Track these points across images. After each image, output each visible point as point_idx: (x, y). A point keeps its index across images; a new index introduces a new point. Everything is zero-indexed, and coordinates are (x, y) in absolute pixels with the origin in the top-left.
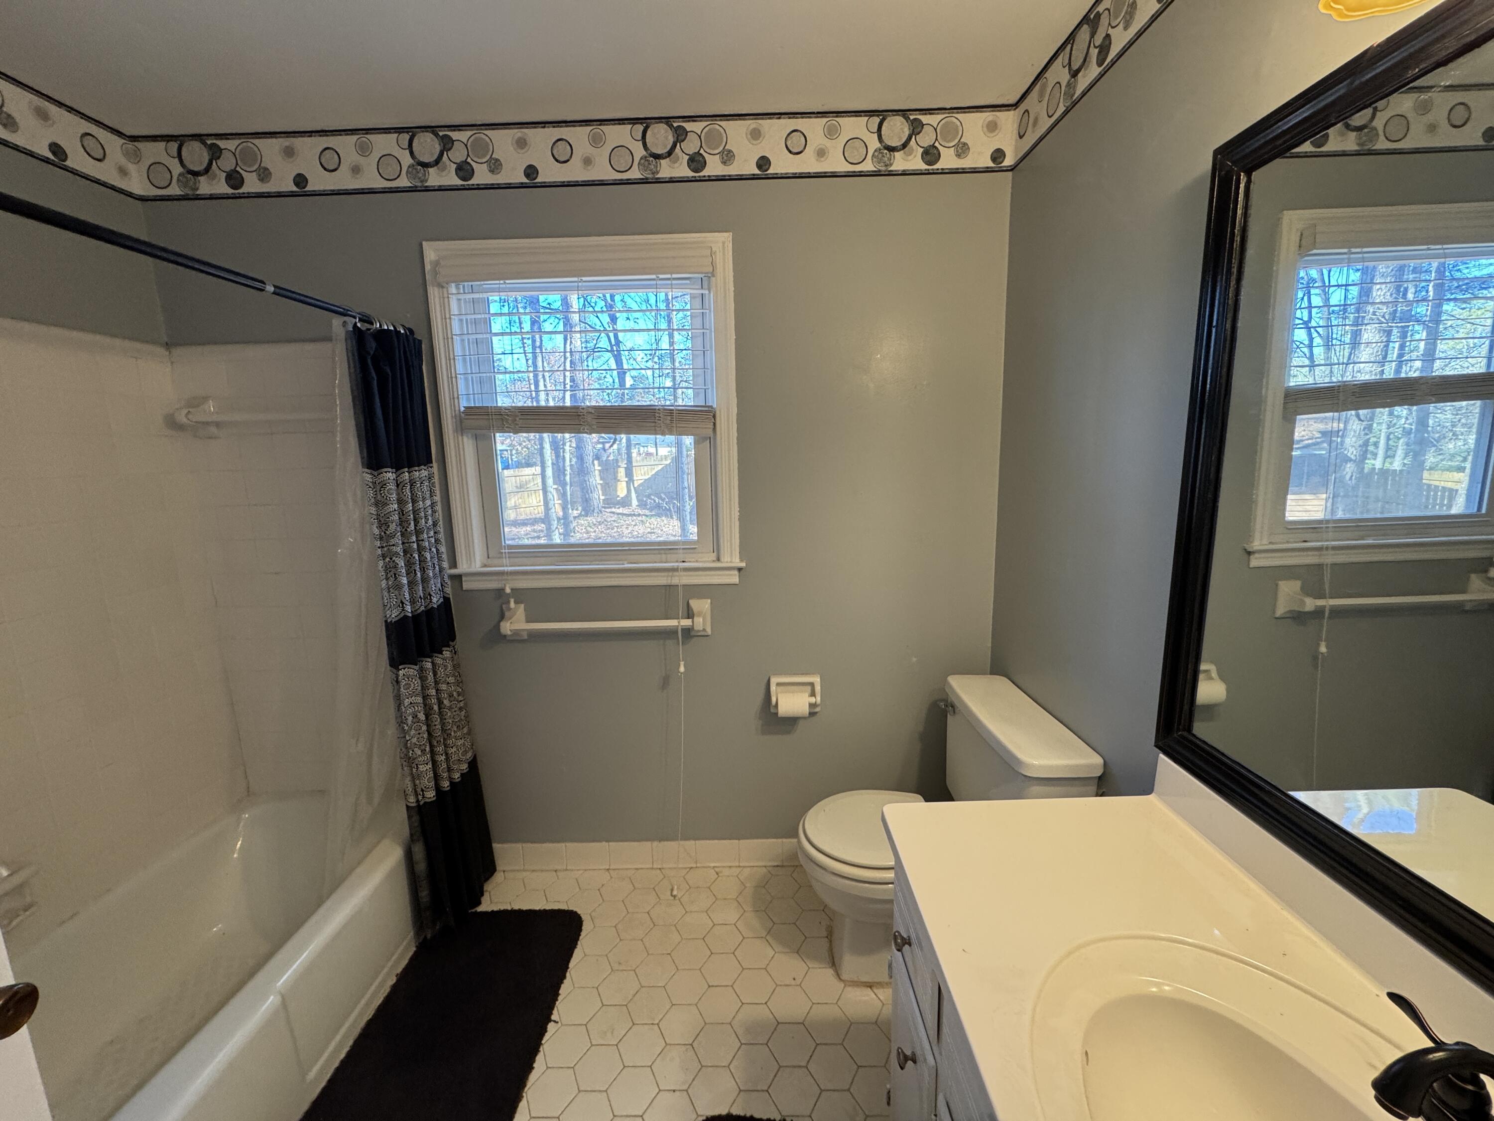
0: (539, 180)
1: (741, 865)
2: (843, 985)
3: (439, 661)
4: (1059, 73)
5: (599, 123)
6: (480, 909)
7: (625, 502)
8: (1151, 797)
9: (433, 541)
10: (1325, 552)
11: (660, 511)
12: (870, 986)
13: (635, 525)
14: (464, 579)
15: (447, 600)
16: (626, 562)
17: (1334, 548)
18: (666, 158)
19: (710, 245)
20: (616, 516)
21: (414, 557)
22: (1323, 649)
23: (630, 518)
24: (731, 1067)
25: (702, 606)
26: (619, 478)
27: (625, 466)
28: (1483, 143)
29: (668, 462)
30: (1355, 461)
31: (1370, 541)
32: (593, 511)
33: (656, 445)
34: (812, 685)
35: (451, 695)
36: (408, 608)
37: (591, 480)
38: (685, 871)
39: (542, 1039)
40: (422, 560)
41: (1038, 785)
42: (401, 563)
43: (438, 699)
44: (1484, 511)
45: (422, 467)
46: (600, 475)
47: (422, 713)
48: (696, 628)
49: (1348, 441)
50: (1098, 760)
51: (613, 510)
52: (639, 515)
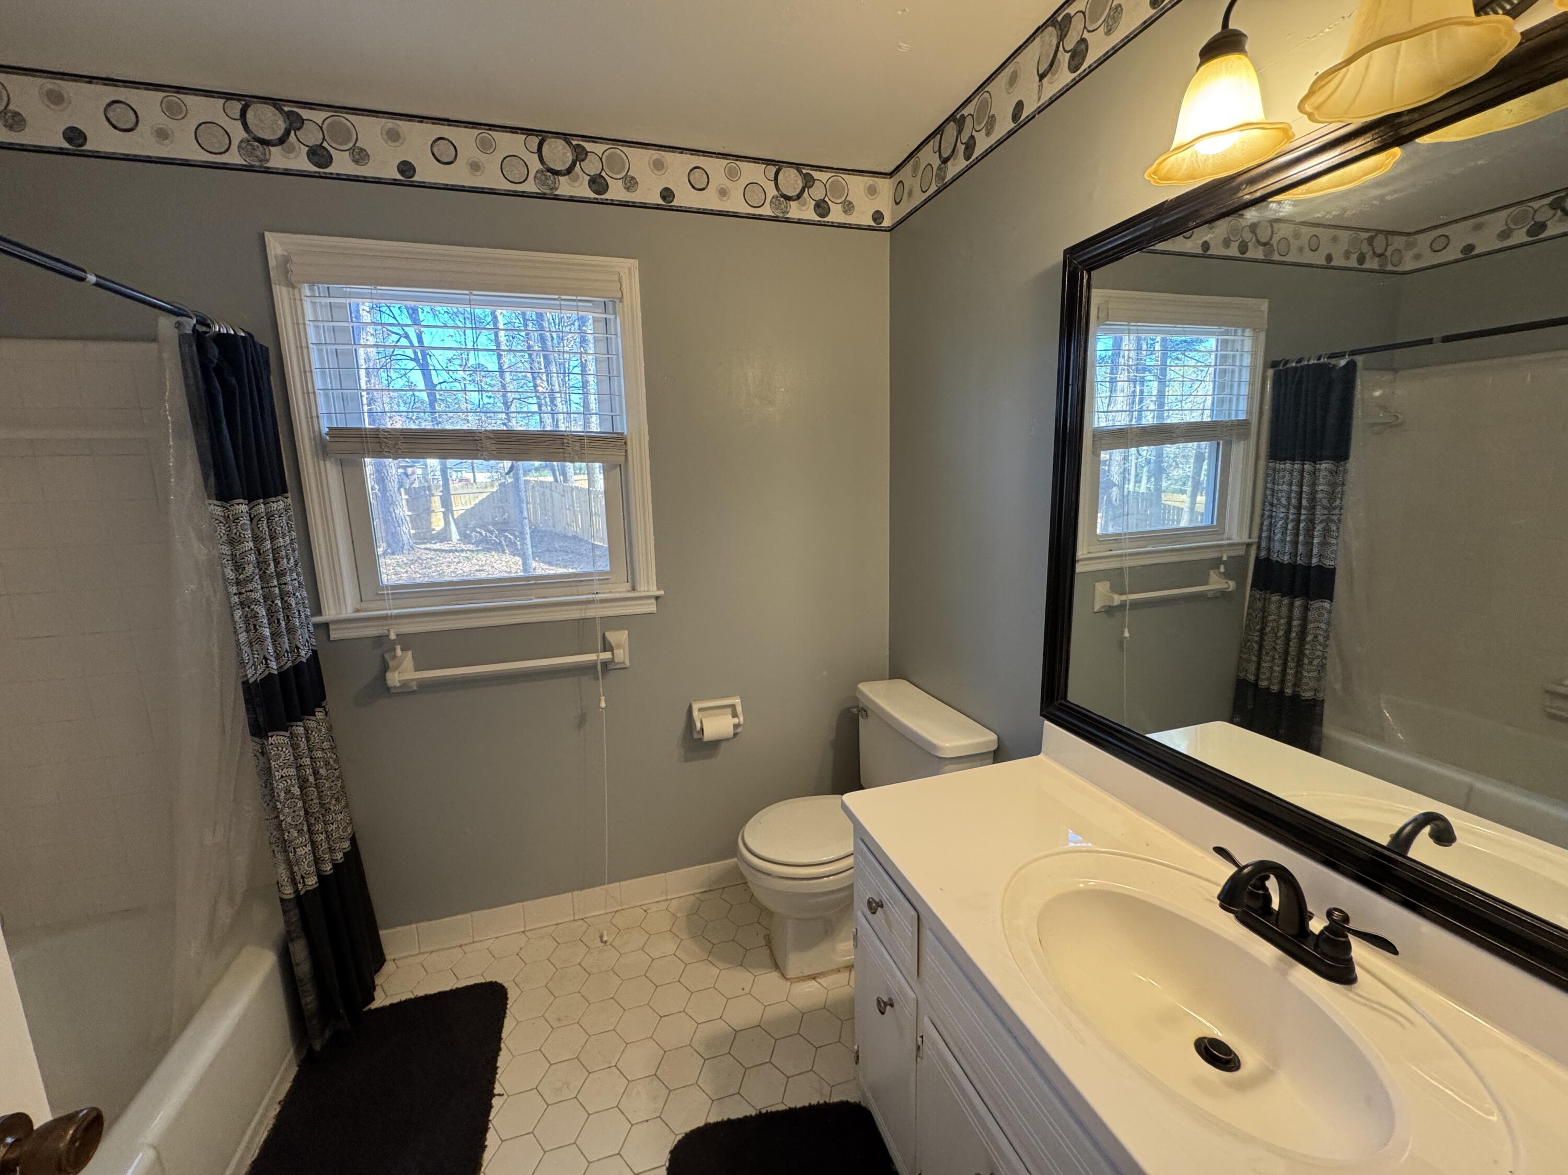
0: (416, 178)
1: (669, 897)
2: (789, 983)
3: (312, 724)
4: (929, 156)
5: (487, 127)
6: (374, 1005)
7: (443, 536)
8: (1041, 756)
9: (297, 585)
10: (1123, 558)
11: (488, 545)
12: (813, 977)
13: (458, 563)
14: (331, 627)
15: (315, 652)
16: (533, 597)
17: (1131, 554)
18: (564, 175)
19: (618, 270)
20: (432, 553)
21: (277, 604)
22: (1127, 634)
23: (451, 554)
24: (699, 1083)
25: (618, 637)
26: (432, 509)
27: (441, 494)
28: (1202, 252)
29: (495, 489)
30: (1118, 486)
31: (1150, 549)
32: (403, 548)
33: (473, 469)
34: (733, 707)
35: (327, 763)
36: (273, 665)
37: (397, 512)
38: (610, 916)
39: (488, 1115)
40: (287, 607)
41: (950, 764)
42: (262, 612)
43: (313, 768)
44: (1215, 523)
45: (280, 498)
46: (407, 505)
47: (296, 786)
48: (616, 660)
49: (1113, 468)
50: (994, 737)
51: (428, 546)
52: (462, 551)
